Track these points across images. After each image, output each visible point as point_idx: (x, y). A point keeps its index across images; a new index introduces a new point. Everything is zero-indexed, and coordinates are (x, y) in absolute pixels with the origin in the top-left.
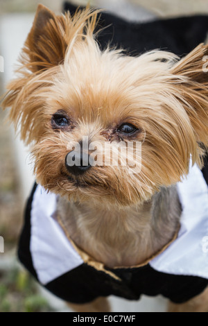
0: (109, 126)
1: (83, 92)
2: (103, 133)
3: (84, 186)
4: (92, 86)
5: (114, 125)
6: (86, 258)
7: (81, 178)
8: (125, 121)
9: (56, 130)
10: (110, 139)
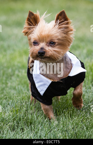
0: (47, 43)
1: (40, 35)
2: (46, 45)
3: (43, 59)
4: (42, 33)
5: (49, 42)
6: (52, 80)
7: (43, 57)
8: (51, 41)
9: (34, 45)
10: (48, 46)
